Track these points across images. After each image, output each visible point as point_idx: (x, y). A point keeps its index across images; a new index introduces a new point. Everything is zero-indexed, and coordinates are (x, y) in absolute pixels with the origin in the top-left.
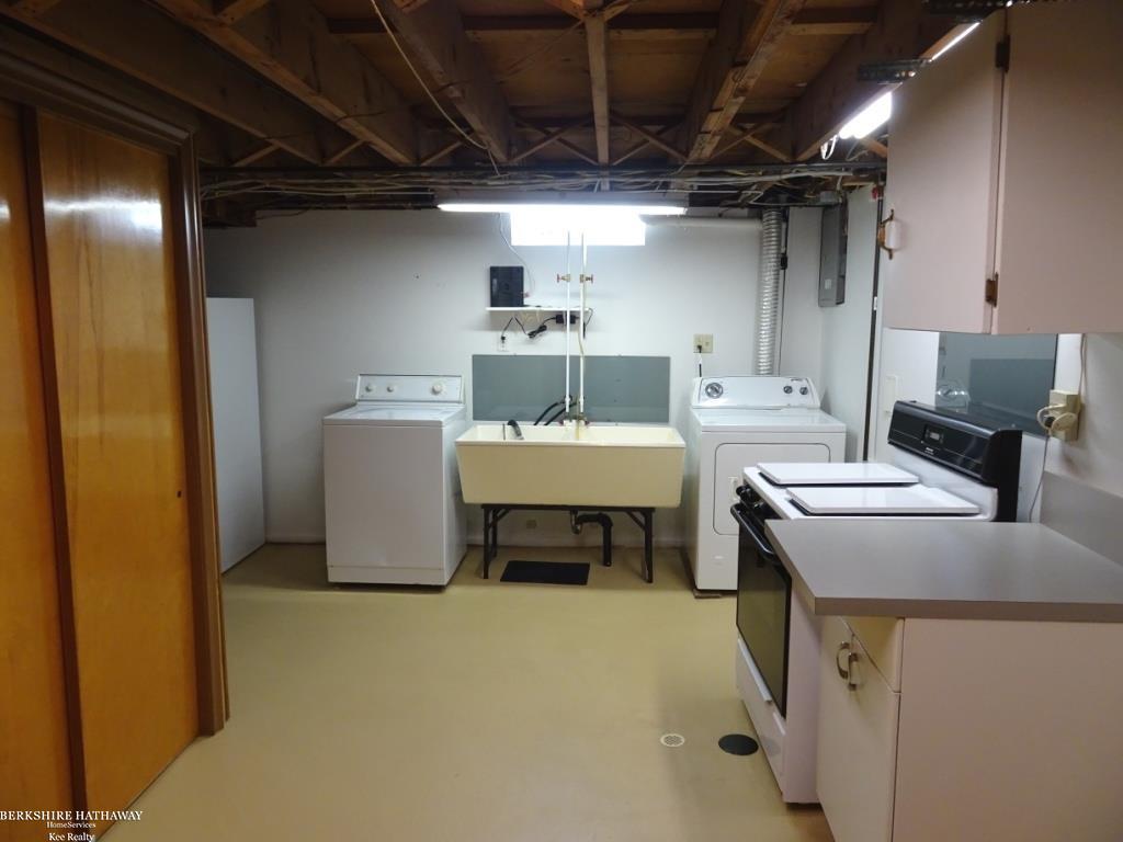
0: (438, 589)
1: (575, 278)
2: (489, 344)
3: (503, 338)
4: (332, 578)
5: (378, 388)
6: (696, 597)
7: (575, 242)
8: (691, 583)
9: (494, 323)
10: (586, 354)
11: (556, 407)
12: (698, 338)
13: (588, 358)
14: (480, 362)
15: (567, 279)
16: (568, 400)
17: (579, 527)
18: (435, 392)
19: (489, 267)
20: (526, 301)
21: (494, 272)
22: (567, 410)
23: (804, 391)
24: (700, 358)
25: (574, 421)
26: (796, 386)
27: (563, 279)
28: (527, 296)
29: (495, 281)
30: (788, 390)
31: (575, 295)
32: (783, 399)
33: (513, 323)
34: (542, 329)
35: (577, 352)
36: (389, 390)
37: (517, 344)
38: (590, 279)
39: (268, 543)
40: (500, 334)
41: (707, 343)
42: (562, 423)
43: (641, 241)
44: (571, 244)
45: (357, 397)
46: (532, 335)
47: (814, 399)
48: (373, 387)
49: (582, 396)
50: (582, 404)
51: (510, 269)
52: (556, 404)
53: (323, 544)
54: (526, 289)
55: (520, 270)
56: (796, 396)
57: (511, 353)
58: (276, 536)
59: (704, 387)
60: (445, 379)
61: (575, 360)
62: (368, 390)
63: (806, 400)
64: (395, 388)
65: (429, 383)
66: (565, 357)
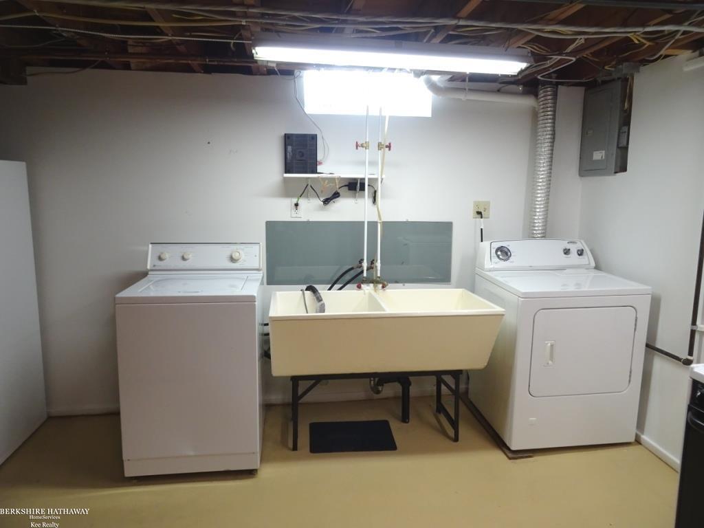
0: (250, 473)
1: (374, 146)
2: (283, 211)
3: (297, 205)
4: (130, 471)
5: (171, 256)
6: (510, 459)
7: (374, 112)
8: (500, 443)
9: (287, 190)
10: (385, 219)
11: (352, 272)
12: (477, 204)
13: (385, 224)
14: (273, 229)
15: (365, 146)
16: (365, 265)
17: (380, 388)
18: (232, 259)
19: (283, 134)
20: (319, 169)
21: (288, 139)
22: (365, 274)
23: (581, 253)
24: (481, 223)
25: (372, 285)
26: (574, 249)
27: (362, 146)
28: (321, 163)
29: (289, 148)
30: (567, 252)
31: (373, 163)
32: (564, 260)
33: (306, 190)
34: (336, 195)
35: (375, 219)
36: (184, 259)
37: (310, 211)
38: (389, 147)
39: (50, 418)
40: (295, 200)
41: (485, 210)
42: (359, 287)
43: (428, 113)
44: (370, 114)
45: (149, 267)
46: (326, 202)
47: (588, 259)
48: (166, 256)
49: (379, 261)
50: (379, 268)
51: (305, 136)
52: (352, 269)
53: (116, 414)
54: (319, 158)
55: (314, 138)
56: (574, 258)
57: (304, 219)
58: (60, 409)
59: (493, 251)
60: (243, 246)
61: (373, 225)
62: (160, 259)
63: (583, 260)
64: (190, 256)
65: (226, 251)
66: (364, 222)
